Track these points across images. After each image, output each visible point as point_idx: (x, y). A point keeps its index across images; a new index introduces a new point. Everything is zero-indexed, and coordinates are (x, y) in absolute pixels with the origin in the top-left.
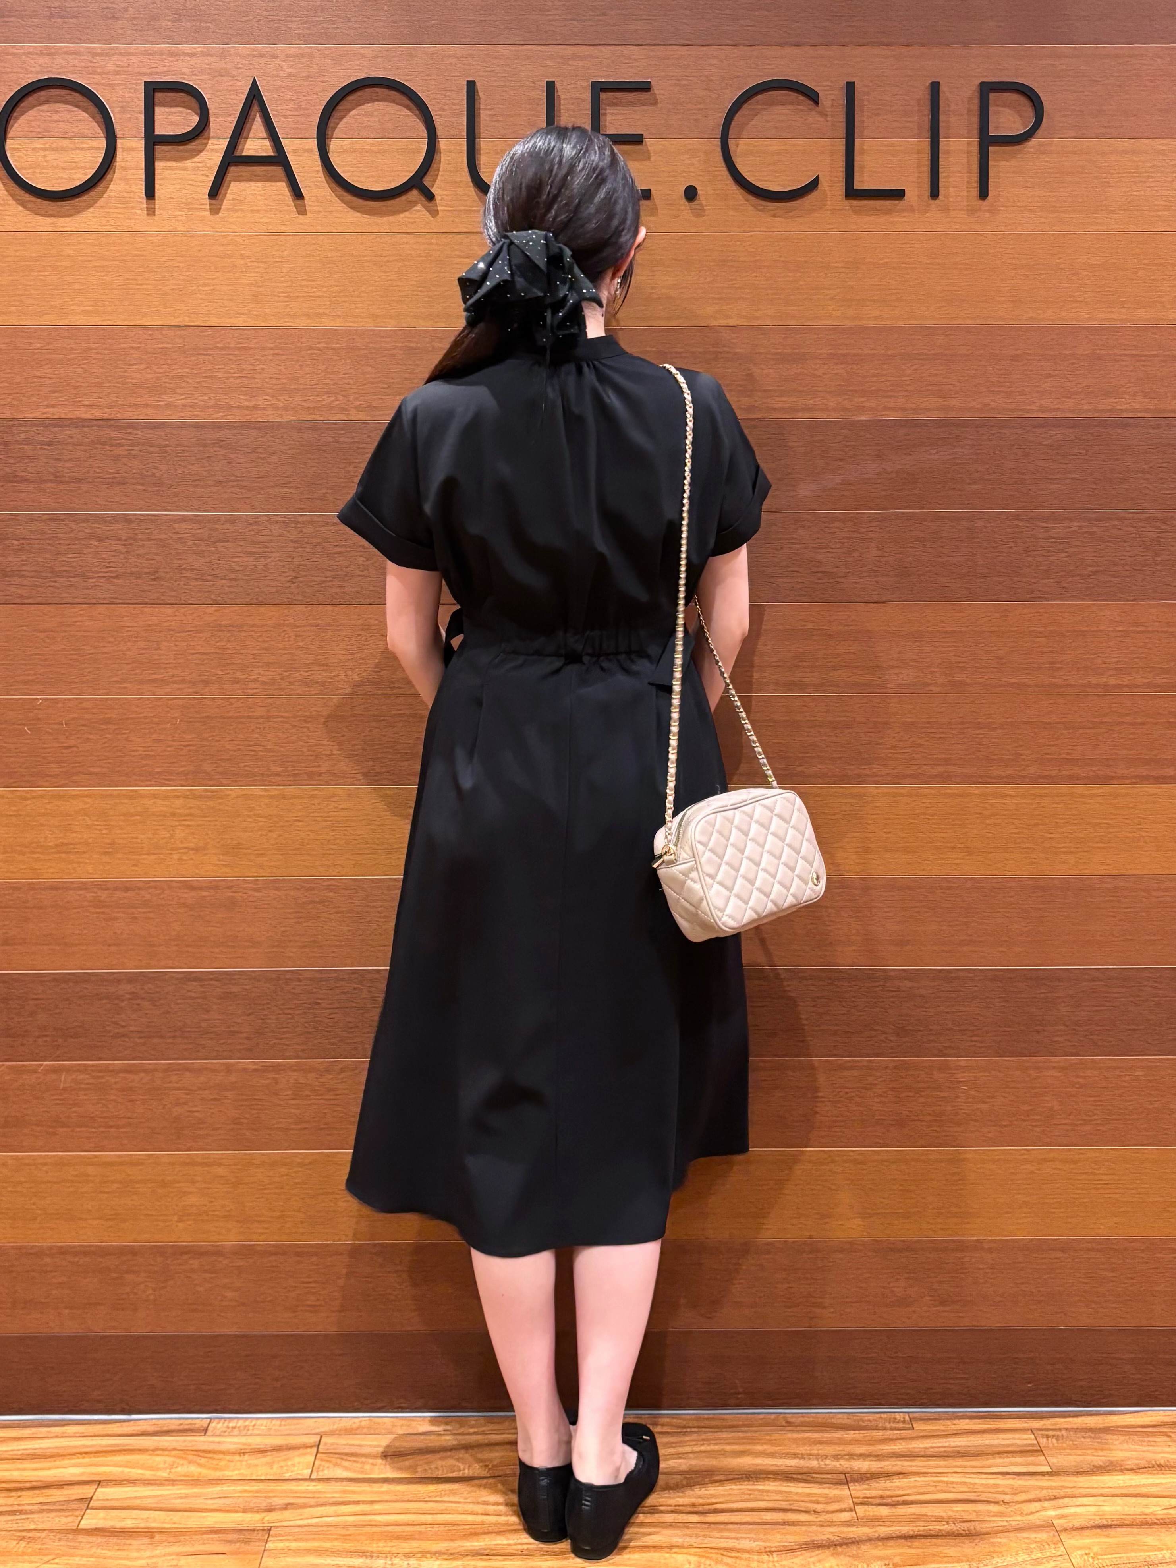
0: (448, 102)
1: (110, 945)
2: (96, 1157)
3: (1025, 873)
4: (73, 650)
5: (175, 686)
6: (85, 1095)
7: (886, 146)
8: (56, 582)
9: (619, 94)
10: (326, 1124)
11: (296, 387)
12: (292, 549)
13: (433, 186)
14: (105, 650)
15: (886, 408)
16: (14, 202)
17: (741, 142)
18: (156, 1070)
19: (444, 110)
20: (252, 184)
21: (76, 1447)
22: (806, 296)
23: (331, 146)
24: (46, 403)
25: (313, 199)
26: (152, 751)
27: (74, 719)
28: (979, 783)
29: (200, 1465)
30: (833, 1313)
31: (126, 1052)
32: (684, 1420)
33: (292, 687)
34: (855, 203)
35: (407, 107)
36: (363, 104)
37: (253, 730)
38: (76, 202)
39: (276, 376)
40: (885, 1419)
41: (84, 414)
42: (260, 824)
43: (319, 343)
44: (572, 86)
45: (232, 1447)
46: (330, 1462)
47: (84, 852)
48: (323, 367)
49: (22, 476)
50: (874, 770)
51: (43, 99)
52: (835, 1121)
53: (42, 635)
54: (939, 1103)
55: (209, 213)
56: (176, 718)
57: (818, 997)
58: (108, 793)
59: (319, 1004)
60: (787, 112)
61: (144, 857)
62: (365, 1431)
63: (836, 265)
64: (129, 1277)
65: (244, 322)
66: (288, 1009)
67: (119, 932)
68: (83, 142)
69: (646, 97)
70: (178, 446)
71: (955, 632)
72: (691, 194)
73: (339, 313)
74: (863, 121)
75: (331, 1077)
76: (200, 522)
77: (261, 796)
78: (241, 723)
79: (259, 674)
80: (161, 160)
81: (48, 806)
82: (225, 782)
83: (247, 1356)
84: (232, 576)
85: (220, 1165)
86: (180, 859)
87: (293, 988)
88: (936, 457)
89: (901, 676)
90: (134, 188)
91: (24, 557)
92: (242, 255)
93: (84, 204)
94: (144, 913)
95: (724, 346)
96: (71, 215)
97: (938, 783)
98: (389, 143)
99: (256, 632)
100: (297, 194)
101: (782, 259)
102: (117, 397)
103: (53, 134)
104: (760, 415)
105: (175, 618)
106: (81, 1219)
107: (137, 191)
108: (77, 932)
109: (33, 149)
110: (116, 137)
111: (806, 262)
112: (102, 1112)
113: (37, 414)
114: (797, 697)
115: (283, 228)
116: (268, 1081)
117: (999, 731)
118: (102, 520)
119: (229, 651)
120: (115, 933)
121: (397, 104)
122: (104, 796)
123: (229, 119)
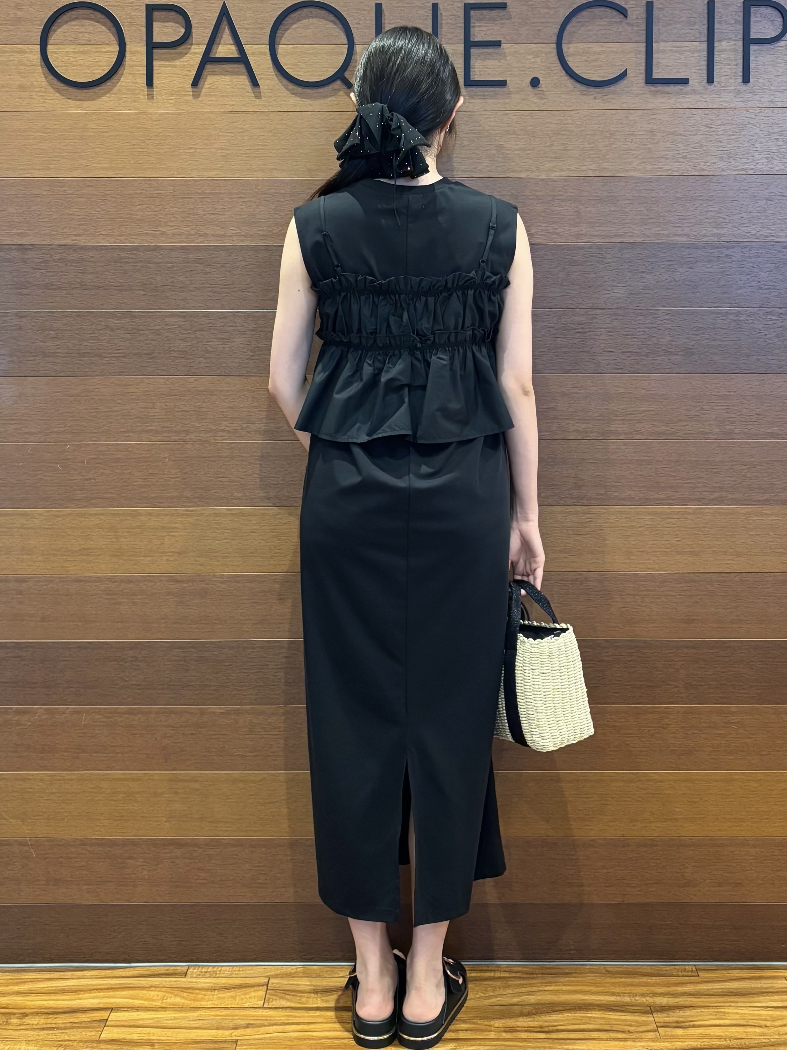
0: (362, 18)
1: (117, 622)
2: (108, 774)
3: (777, 571)
4: (93, 409)
5: (165, 434)
6: (99, 730)
7: (675, 47)
8: (80, 360)
9: (485, 12)
10: (272, 752)
11: (253, 220)
12: (250, 336)
13: (351, 78)
14: (115, 409)
15: (675, 235)
16: (53, 90)
17: (571, 45)
18: (150, 713)
19: (359, 24)
20: (223, 77)
21: (93, 985)
22: (617, 155)
23: (279, 51)
24: (75, 233)
25: (266, 87)
26: (148, 481)
27: (93, 459)
28: (744, 505)
29: (183, 997)
30: (638, 891)
31: (129, 699)
32: (532, 968)
33: (249, 435)
34: (652, 88)
35: (332, 21)
36: (301, 20)
37: (221, 466)
38: (96, 89)
39: (239, 213)
40: (678, 970)
41: (103, 241)
42: (225, 534)
43: (270, 189)
44: (451, 6)
45: (206, 986)
46: (276, 995)
47: (99, 555)
48: (273, 207)
49: (57, 285)
50: (669, 495)
51: (74, 16)
52: (641, 751)
53: (72, 399)
54: (717, 738)
55: (191, 98)
56: (165, 458)
57: (630, 661)
58: (116, 512)
59: (267, 665)
60: (605, 23)
61: (142, 558)
62: (301, 975)
63: (639, 133)
64: (130, 861)
65: (217, 174)
66: (245, 669)
67: (124, 613)
68: (102, 48)
69: (504, 13)
70: (169, 262)
71: (726, 395)
72: (535, 83)
73: (285, 168)
74: (659, 29)
75: (275, 718)
76: (184, 317)
77: (226, 515)
78: (212, 461)
79: (226, 426)
80: (157, 60)
81: (74, 522)
82: (200, 504)
83: (216, 920)
84: (207, 356)
85: (197, 781)
86: (167, 560)
87: (249, 654)
88: (711, 270)
89: (687, 427)
90: (138, 80)
91: (58, 343)
92: (215, 127)
93: (103, 91)
94: (142, 599)
95: (560, 191)
96: (94, 100)
97: (715, 505)
98: (319, 48)
99: (224, 396)
100: (255, 83)
101: (600, 129)
102: (125, 228)
103: (80, 41)
104: (586, 240)
105: (166, 386)
106: (96, 819)
107: (141, 82)
108: (94, 612)
109: (67, 52)
110: (125, 44)
111: (617, 131)
112: (112, 742)
113: (69, 241)
114: (613, 442)
115: (244, 109)
116: (232, 721)
117: (759, 467)
118: (114, 315)
119: (204, 409)
120: (121, 613)
121: (326, 20)
122: (114, 515)
123: (206, 31)
